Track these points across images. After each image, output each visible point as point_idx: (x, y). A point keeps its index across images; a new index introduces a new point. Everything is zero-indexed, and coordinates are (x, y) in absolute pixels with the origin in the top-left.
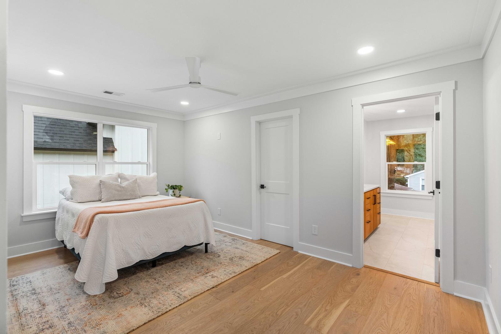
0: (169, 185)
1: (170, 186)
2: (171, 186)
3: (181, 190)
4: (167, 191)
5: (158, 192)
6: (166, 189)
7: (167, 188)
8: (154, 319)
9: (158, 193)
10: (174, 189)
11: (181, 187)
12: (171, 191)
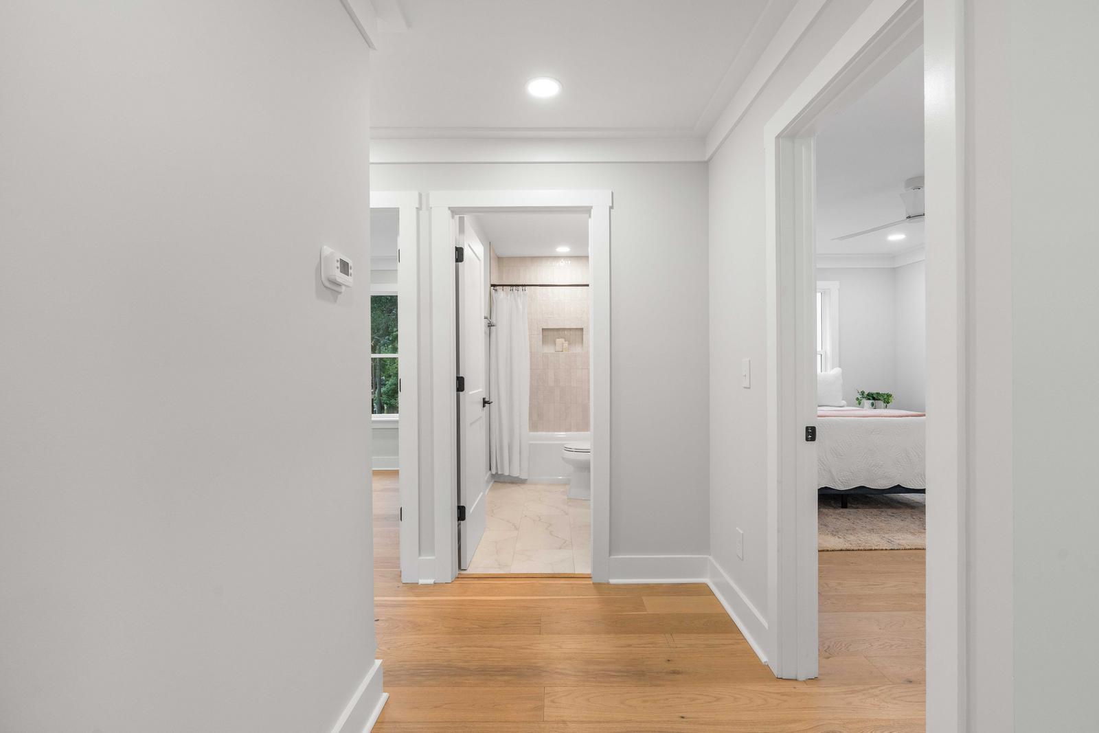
0: (863, 393)
1: (866, 393)
2: (868, 395)
3: (888, 403)
4: (860, 404)
5: (844, 401)
6: (857, 399)
7: (859, 397)
8: (853, 550)
9: (844, 403)
10: (874, 399)
11: (889, 396)
12: (867, 403)
